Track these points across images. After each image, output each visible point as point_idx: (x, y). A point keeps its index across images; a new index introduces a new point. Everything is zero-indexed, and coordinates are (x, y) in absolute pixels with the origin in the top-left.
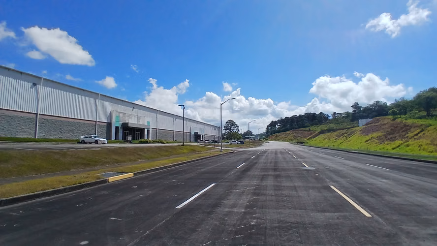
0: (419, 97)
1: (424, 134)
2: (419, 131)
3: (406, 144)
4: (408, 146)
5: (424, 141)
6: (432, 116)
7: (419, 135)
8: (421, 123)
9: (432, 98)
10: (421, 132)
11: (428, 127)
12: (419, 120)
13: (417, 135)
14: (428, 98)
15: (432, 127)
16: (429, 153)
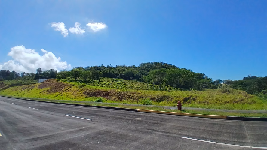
0: (72, 70)
1: (70, 89)
2: (69, 87)
3: (61, 94)
4: (62, 95)
5: (70, 93)
6: (77, 81)
7: (68, 90)
8: (70, 84)
9: (79, 72)
10: (69, 88)
11: (73, 86)
12: (71, 82)
13: (67, 90)
14: (77, 71)
15: (75, 86)
16: (71, 99)
